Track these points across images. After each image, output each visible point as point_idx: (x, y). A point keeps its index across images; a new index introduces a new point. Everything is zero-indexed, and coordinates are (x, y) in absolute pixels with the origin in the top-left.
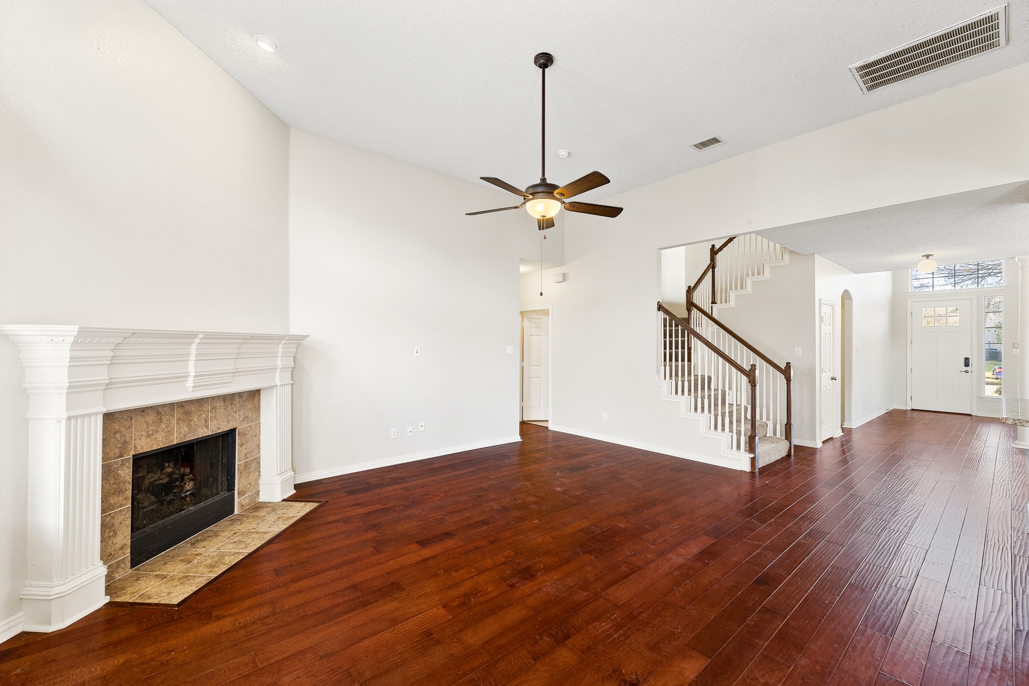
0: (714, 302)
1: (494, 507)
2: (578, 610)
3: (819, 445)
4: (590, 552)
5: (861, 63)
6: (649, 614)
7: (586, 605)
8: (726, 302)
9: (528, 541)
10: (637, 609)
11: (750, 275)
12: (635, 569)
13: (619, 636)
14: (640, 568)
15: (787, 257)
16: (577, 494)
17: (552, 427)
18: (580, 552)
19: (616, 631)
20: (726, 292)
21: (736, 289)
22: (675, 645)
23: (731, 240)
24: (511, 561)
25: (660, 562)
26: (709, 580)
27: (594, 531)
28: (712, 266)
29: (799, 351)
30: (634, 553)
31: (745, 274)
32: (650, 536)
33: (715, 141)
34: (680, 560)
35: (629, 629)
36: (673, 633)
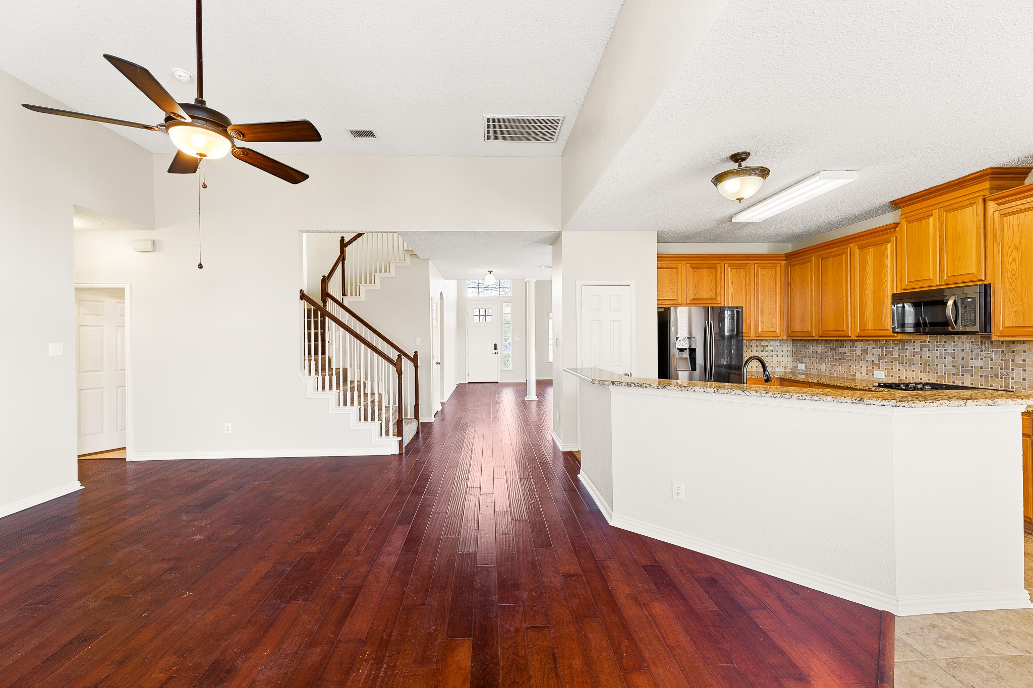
0: (344, 295)
1: (91, 606)
2: (322, 674)
3: (433, 420)
4: (294, 598)
5: (490, 116)
6: (398, 629)
7: (327, 663)
8: (356, 295)
9: (190, 628)
10: (384, 631)
11: (378, 271)
12: (356, 592)
13: (385, 673)
14: (362, 587)
15: (408, 259)
16: (232, 534)
17: (132, 456)
18: (280, 604)
19: (379, 669)
20: (356, 286)
21: (366, 283)
22: (439, 644)
23: (359, 235)
24: (177, 671)
25: (376, 570)
26: (427, 566)
27: (283, 571)
28: (342, 258)
29: (419, 341)
30: (345, 574)
31: (373, 270)
32: (350, 548)
33: (370, 134)
34: (393, 559)
35: (390, 657)
36: (430, 634)
